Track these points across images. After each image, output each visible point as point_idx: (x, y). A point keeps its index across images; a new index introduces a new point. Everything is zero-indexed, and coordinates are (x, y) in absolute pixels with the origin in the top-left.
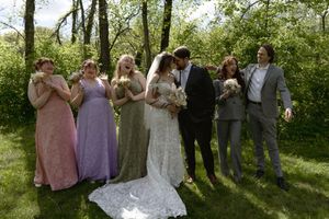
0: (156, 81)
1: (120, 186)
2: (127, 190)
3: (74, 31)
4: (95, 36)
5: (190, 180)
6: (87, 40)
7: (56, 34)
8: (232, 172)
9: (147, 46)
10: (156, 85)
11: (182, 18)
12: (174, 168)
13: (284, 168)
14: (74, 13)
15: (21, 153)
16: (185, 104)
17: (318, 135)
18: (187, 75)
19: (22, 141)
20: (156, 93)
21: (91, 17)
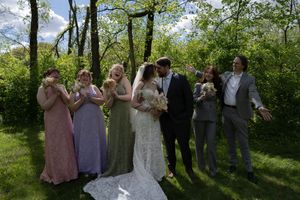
0: (141, 87)
1: (110, 179)
2: (116, 184)
3: (70, 45)
4: (87, 50)
5: (171, 175)
6: (81, 52)
7: (55, 48)
8: (207, 168)
9: (132, 57)
10: (140, 91)
11: (163, 32)
12: (157, 165)
13: (254, 164)
14: (70, 30)
15: (26, 150)
16: (166, 108)
17: (282, 134)
18: (168, 82)
19: (27, 140)
20: (140, 98)
21: (84, 33)
